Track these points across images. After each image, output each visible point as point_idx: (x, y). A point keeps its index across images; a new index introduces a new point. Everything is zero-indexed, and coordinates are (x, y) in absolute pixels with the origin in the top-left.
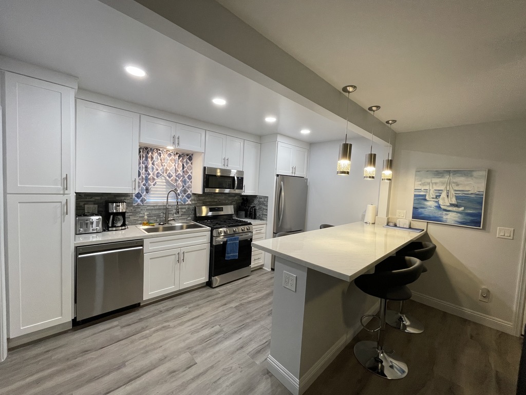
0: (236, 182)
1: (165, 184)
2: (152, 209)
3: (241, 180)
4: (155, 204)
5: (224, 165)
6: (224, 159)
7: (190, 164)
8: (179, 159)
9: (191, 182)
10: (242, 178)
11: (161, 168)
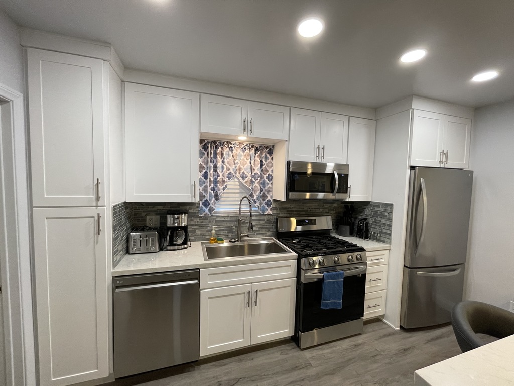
0: (337, 182)
1: (238, 187)
2: (222, 221)
3: (344, 178)
4: (226, 215)
5: (318, 157)
6: (318, 148)
7: (270, 159)
8: (256, 154)
9: (272, 184)
10: (347, 176)
11: (234, 166)
